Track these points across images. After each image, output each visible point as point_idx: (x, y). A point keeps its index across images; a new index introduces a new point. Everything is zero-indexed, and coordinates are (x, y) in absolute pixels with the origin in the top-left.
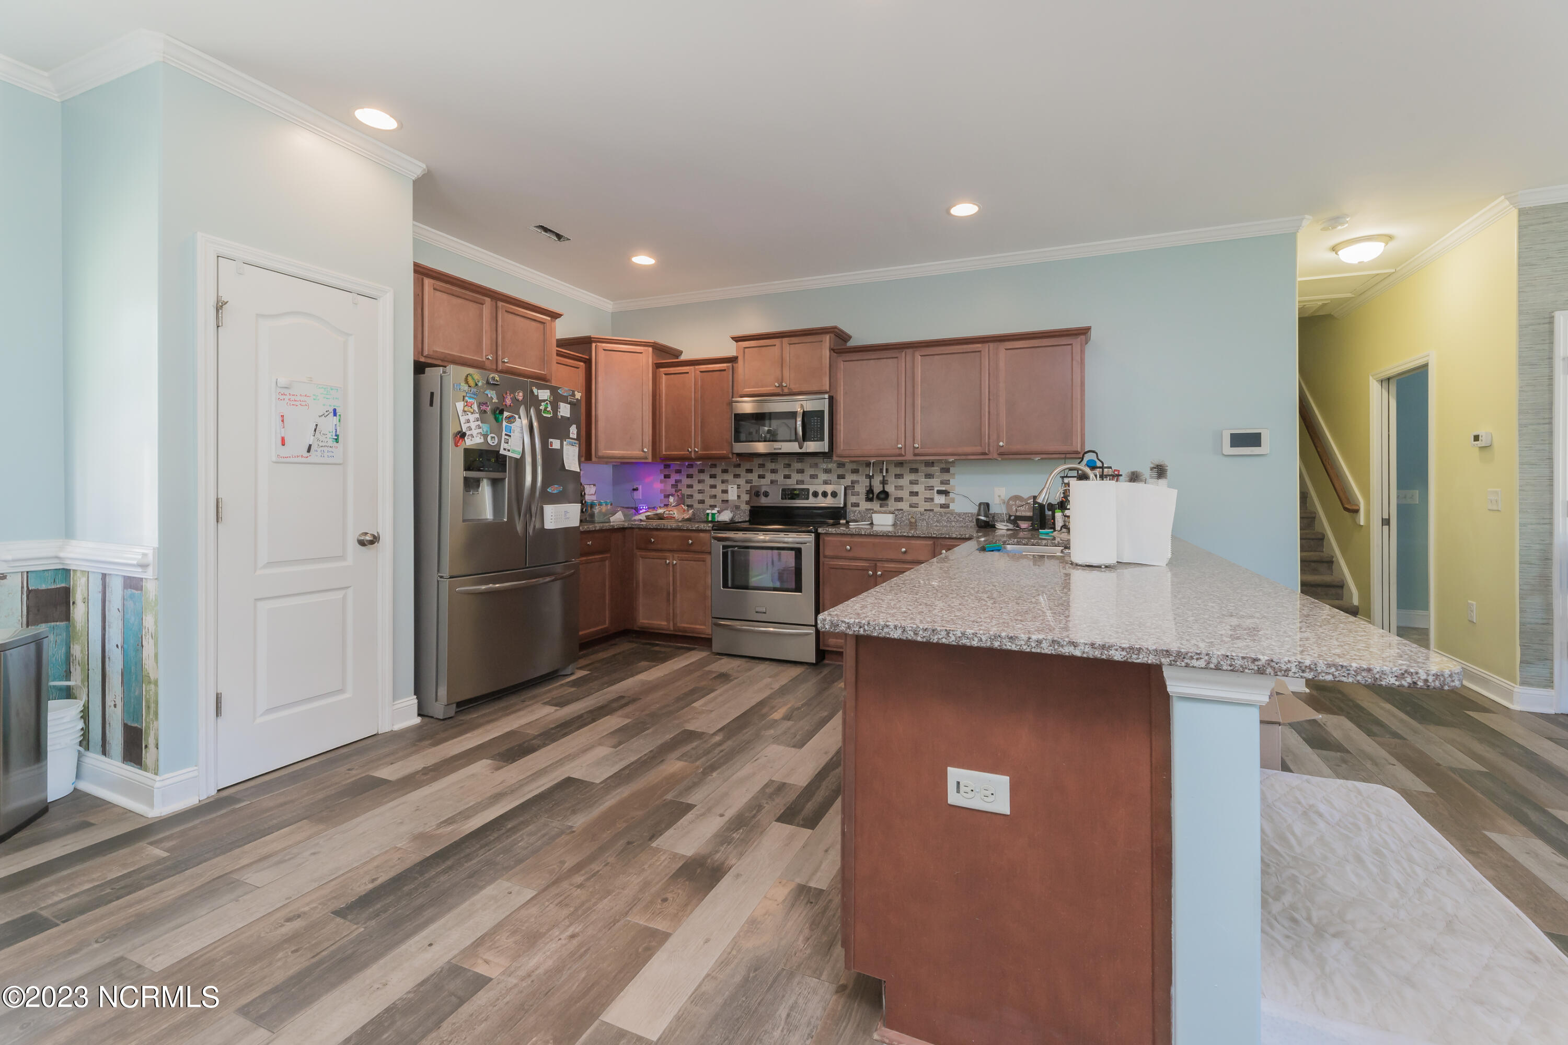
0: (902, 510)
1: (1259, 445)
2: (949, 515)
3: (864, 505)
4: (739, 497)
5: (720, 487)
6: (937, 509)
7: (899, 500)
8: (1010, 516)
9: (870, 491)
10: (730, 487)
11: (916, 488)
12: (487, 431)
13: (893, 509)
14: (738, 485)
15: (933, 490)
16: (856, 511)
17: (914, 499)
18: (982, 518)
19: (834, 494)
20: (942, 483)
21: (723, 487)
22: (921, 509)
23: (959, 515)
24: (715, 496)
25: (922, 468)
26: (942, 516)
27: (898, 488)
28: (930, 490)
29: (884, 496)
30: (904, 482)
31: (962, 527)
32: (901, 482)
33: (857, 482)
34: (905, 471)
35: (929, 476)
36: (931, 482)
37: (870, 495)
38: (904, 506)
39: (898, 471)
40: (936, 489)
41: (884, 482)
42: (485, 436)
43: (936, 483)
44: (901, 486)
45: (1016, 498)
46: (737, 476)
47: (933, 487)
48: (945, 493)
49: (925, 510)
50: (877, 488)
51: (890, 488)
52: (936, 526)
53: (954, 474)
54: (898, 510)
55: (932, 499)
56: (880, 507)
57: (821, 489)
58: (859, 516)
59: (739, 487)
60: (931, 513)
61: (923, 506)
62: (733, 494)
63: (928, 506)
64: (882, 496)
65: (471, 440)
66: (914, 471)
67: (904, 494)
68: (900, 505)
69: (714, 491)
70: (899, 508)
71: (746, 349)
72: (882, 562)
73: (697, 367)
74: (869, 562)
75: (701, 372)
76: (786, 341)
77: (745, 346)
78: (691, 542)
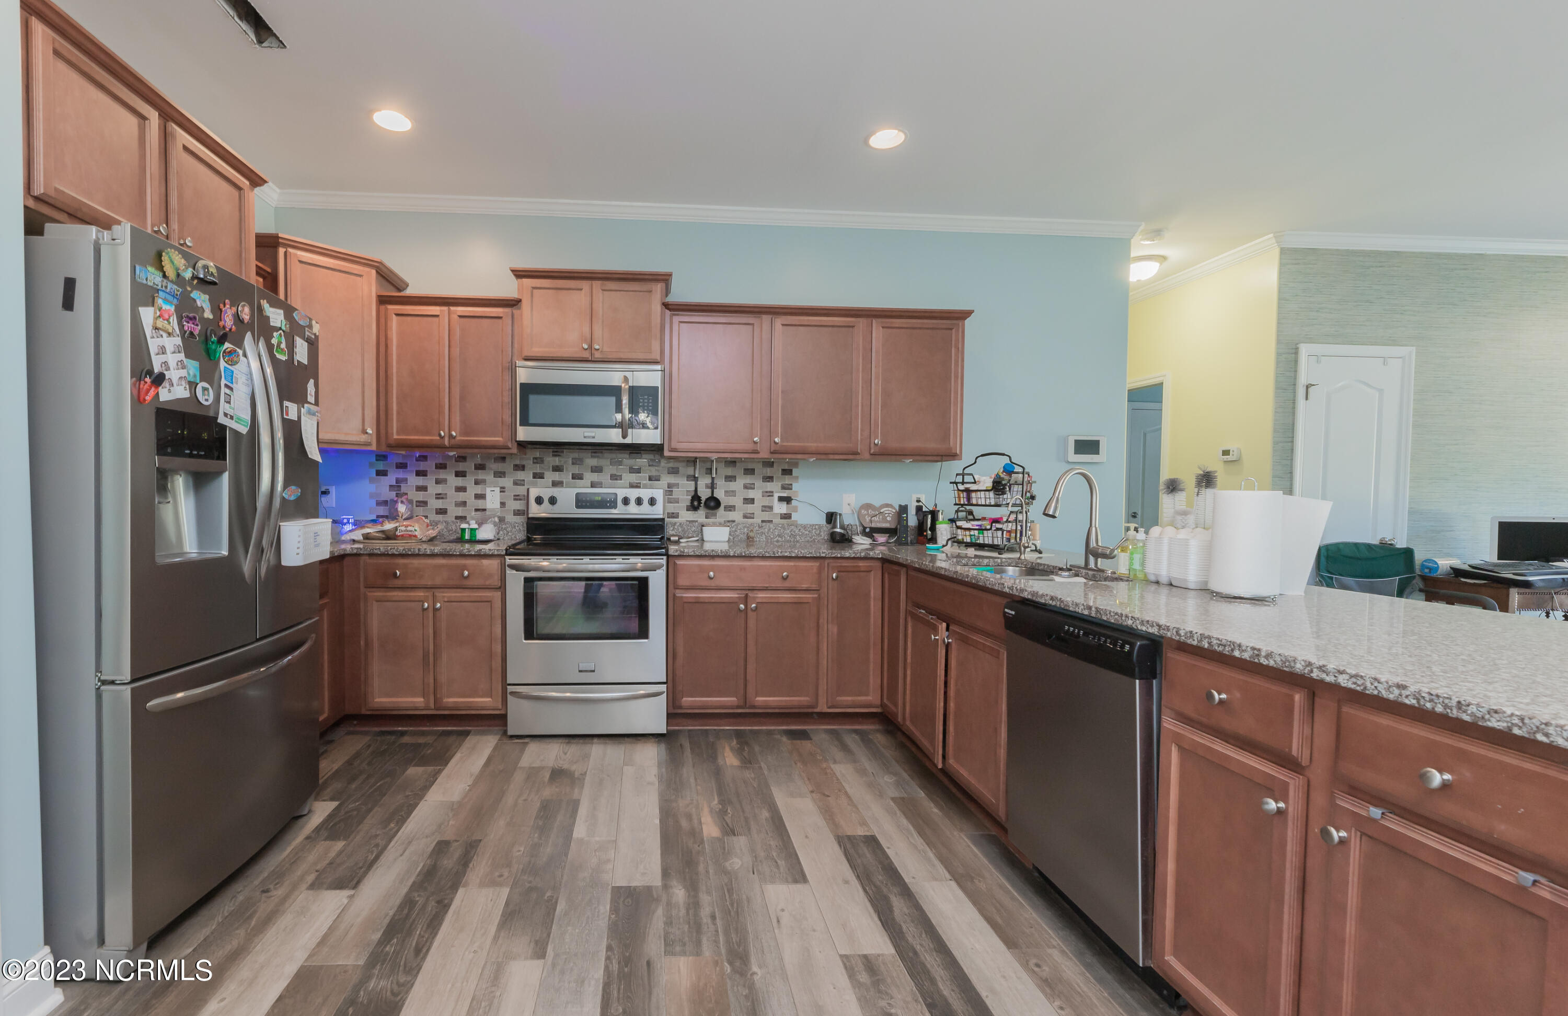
0: (734, 521)
1: (1097, 453)
2: (793, 527)
3: (686, 516)
4: (503, 504)
5: (473, 490)
6: (777, 520)
7: (730, 508)
8: (865, 528)
9: (696, 497)
10: (488, 490)
11: (751, 494)
12: (195, 376)
13: (722, 520)
14: (501, 488)
15: (772, 496)
16: (675, 523)
17: (750, 508)
18: (838, 530)
19: (652, 502)
20: (784, 488)
21: (479, 490)
22: (757, 521)
23: (805, 527)
24: (464, 504)
25: (758, 468)
26: (784, 528)
27: (728, 493)
28: (769, 496)
29: (713, 504)
30: (737, 485)
31: (808, 541)
32: (732, 486)
33: (677, 485)
34: (738, 471)
35: (769, 479)
36: (769, 486)
37: (695, 503)
38: (736, 516)
39: (729, 471)
40: (776, 495)
41: (712, 487)
42: (193, 385)
43: (775, 487)
44: (733, 491)
45: (868, 506)
46: (500, 474)
47: (772, 492)
48: (788, 500)
49: (763, 521)
50: (704, 494)
51: (719, 494)
52: (778, 541)
53: (797, 478)
54: (729, 521)
55: (770, 508)
56: (706, 518)
57: (633, 494)
58: (680, 530)
59: (503, 490)
60: (771, 526)
61: (760, 516)
62: (493, 499)
63: (766, 516)
64: (712, 504)
65: (169, 391)
66: (750, 472)
67: (737, 501)
68: (732, 515)
69: (461, 496)
70: (730, 519)
71: (535, 291)
72: (755, 592)
73: (452, 308)
74: (739, 592)
75: (460, 316)
76: (597, 284)
77: (534, 286)
78: (466, 573)
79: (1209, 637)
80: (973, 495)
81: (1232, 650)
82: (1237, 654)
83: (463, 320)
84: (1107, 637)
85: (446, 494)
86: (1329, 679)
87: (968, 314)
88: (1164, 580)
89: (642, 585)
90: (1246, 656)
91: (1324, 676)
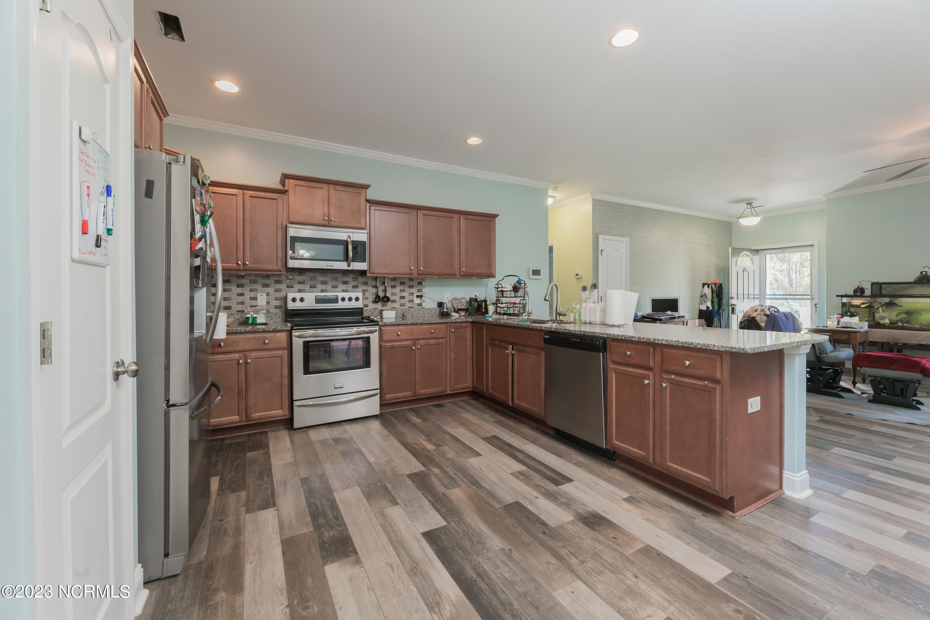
0: (395, 308)
1: (540, 275)
2: (423, 310)
3: (372, 306)
4: (268, 303)
5: (248, 295)
6: (416, 307)
7: (394, 301)
8: (455, 309)
9: (377, 296)
10: (259, 295)
11: (403, 294)
13: (390, 307)
14: (267, 293)
15: (413, 295)
16: (367, 310)
17: (403, 301)
18: (445, 310)
19: (357, 299)
20: (419, 291)
21: (252, 295)
22: (406, 307)
23: (429, 309)
24: (243, 303)
25: (407, 281)
26: (419, 310)
27: (393, 294)
28: (412, 295)
29: (386, 300)
30: (397, 290)
31: (430, 316)
32: (395, 290)
33: (367, 290)
34: (397, 283)
35: (411, 287)
36: (412, 290)
37: (377, 299)
38: (397, 305)
39: (393, 283)
40: (415, 295)
41: (385, 291)
43: (414, 290)
44: (395, 293)
45: (455, 299)
46: (265, 286)
47: (413, 293)
48: (420, 297)
49: (409, 307)
50: (381, 294)
51: (388, 294)
52: (417, 317)
53: (424, 286)
55: (412, 301)
56: (382, 307)
57: (347, 295)
58: (370, 313)
59: (268, 294)
60: (414, 309)
61: (408, 305)
62: (262, 299)
63: (411, 305)
64: (386, 299)
66: (403, 283)
67: (397, 298)
68: (394, 305)
69: (241, 299)
70: (394, 307)
71: (296, 186)
72: (419, 340)
73: (245, 191)
74: (410, 341)
75: (250, 196)
76: (332, 187)
77: (296, 184)
78: (267, 341)
79: (625, 336)
80: (505, 293)
81: (632, 338)
82: (633, 339)
83: (252, 198)
84: (589, 340)
85: (231, 298)
86: (660, 342)
87: (496, 216)
88: (588, 322)
89: (367, 340)
90: (636, 339)
91: (659, 342)
